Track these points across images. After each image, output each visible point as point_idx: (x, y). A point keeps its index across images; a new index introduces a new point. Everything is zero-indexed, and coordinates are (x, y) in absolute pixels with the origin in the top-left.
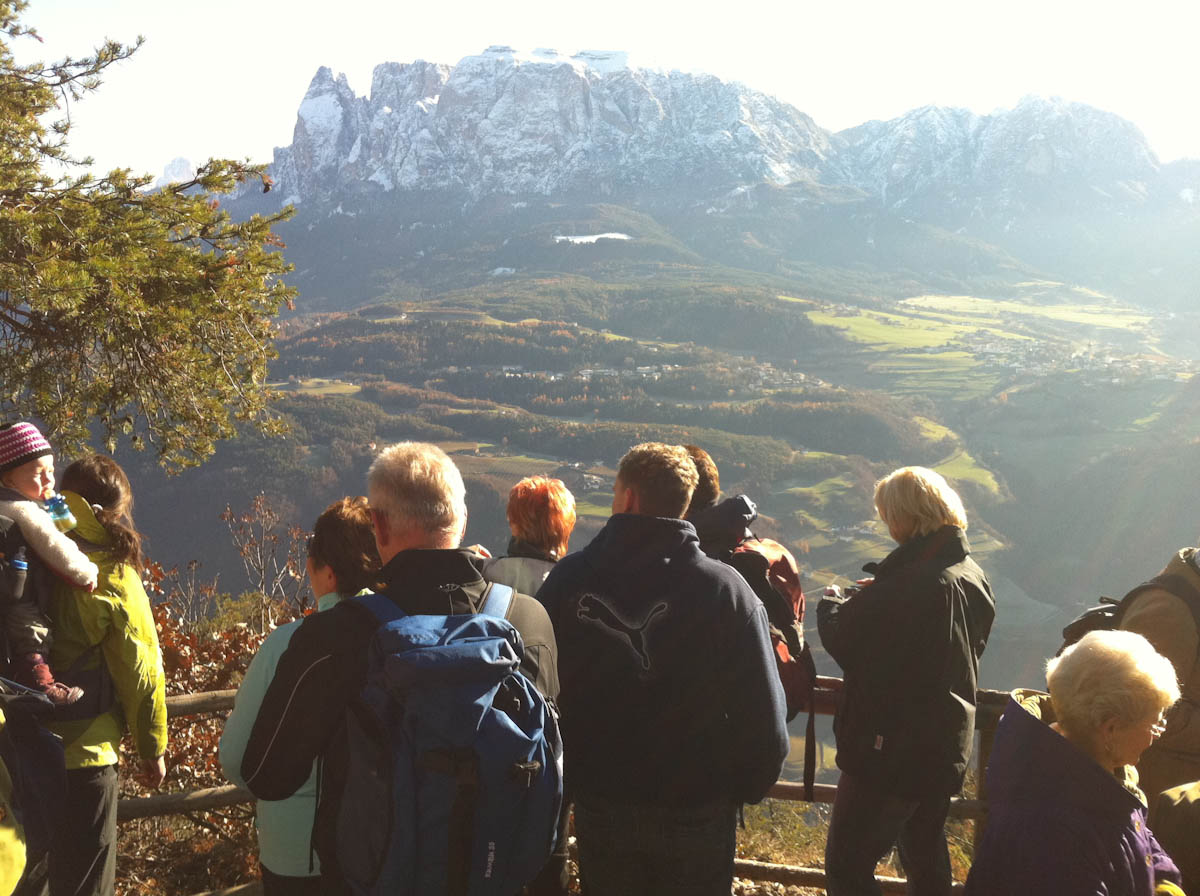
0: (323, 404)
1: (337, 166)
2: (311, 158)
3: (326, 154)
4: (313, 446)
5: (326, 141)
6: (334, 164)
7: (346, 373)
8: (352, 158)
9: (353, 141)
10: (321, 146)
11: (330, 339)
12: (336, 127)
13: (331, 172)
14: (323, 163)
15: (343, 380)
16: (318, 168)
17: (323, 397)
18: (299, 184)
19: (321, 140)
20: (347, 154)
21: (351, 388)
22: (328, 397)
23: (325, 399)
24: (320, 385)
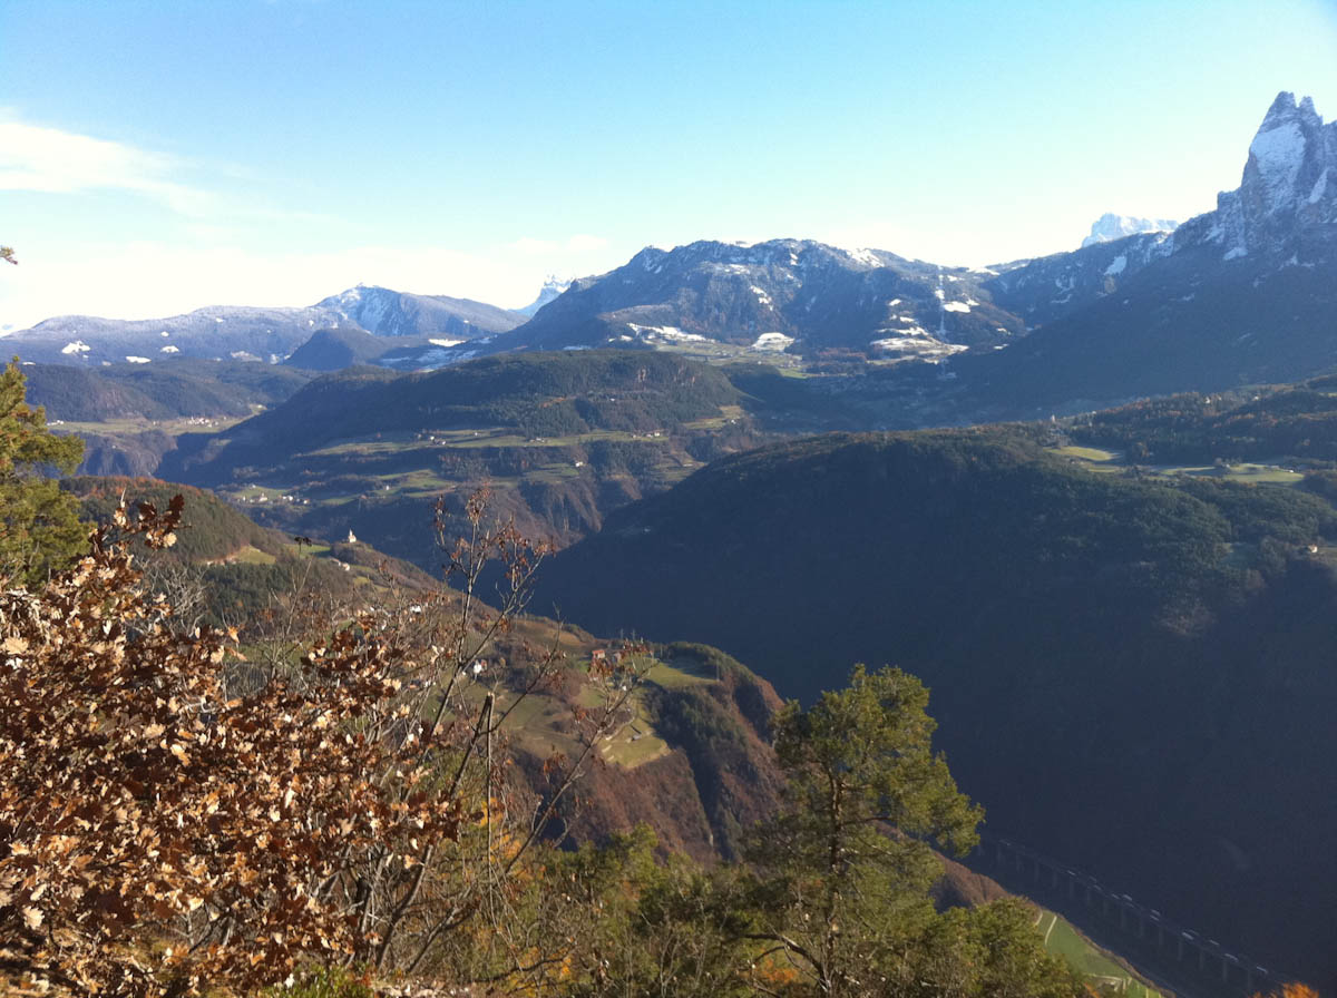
0: (1254, 495)
1: (1295, 208)
2: (1263, 200)
3: (1281, 196)
4: (1238, 544)
5: (1283, 180)
6: (1291, 206)
7: (1287, 458)
8: (1314, 198)
9: (1318, 176)
10: (1275, 186)
11: (1270, 417)
12: (1296, 162)
13: (1287, 217)
14: (1276, 207)
15: (1281, 467)
16: (1271, 212)
17: (1254, 485)
18: (1246, 234)
19: (1276, 179)
20: (1307, 194)
21: (1292, 476)
22: (1262, 486)
23: (1258, 488)
24: (1252, 471)
